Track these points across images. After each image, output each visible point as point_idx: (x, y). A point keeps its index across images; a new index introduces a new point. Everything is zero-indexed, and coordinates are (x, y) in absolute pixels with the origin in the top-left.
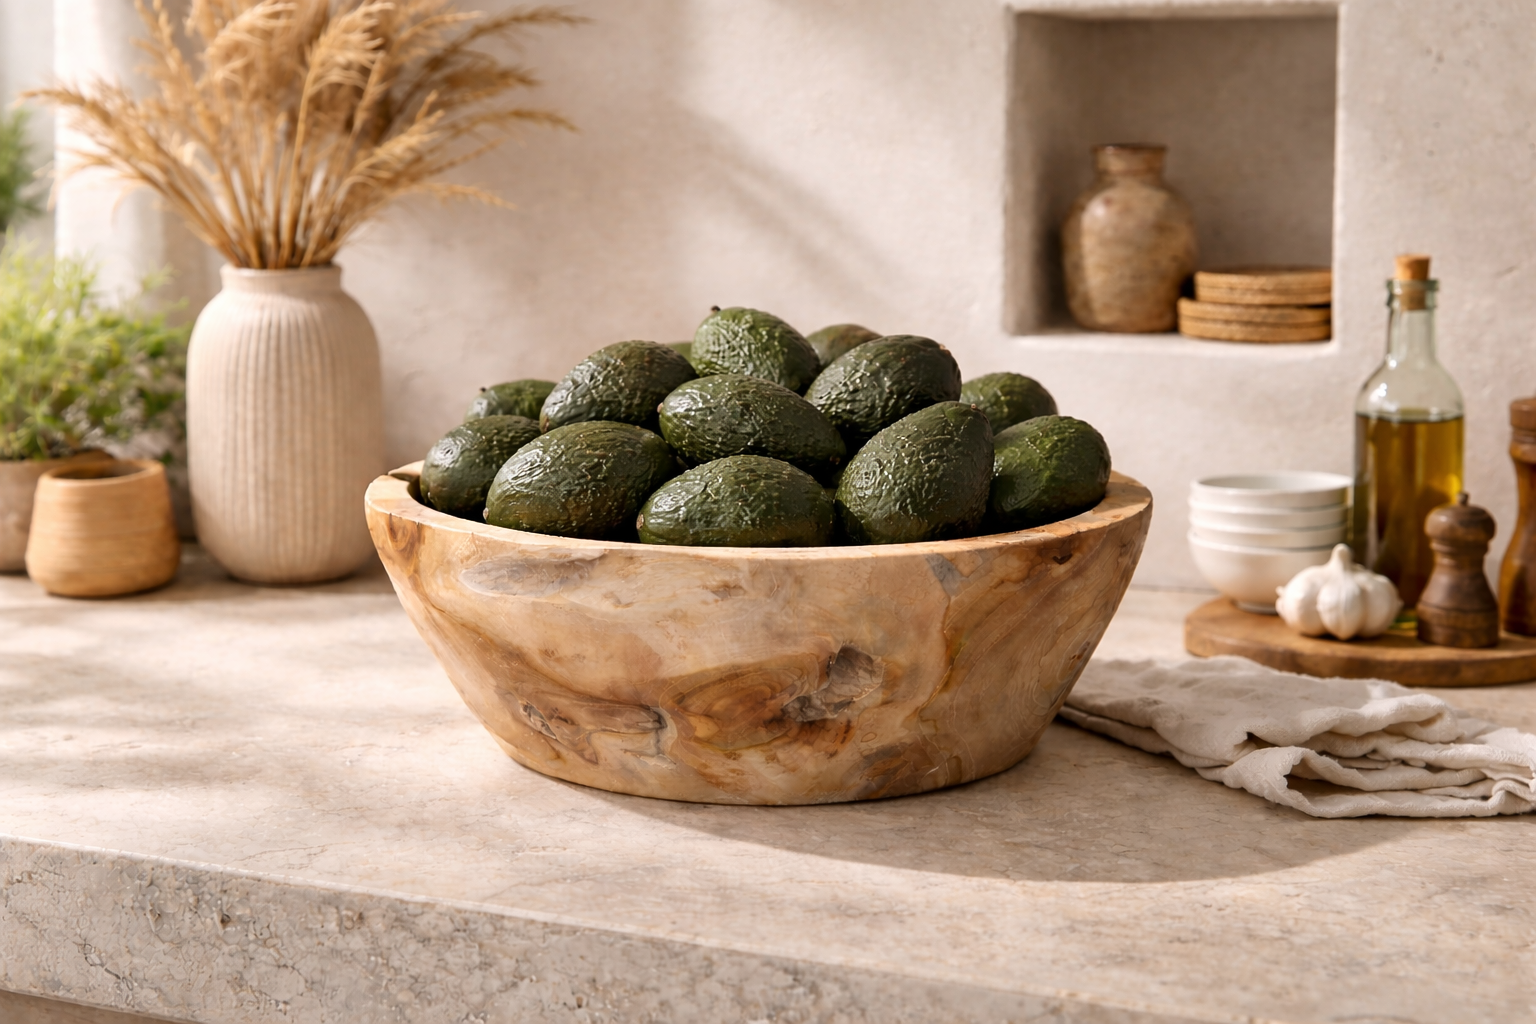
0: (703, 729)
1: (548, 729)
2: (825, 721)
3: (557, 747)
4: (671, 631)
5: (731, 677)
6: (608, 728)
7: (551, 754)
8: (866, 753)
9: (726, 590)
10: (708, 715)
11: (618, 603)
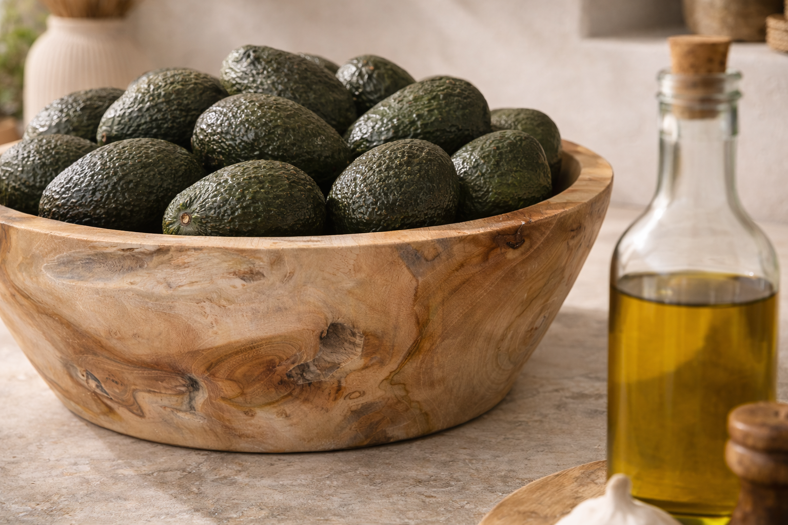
0: (228, 389)
1: (102, 390)
2: (320, 382)
3: (109, 403)
4: (208, 310)
5: (249, 349)
6: (152, 390)
7: (104, 409)
8: (354, 408)
9: (251, 275)
10: (230, 378)
11: (169, 286)
